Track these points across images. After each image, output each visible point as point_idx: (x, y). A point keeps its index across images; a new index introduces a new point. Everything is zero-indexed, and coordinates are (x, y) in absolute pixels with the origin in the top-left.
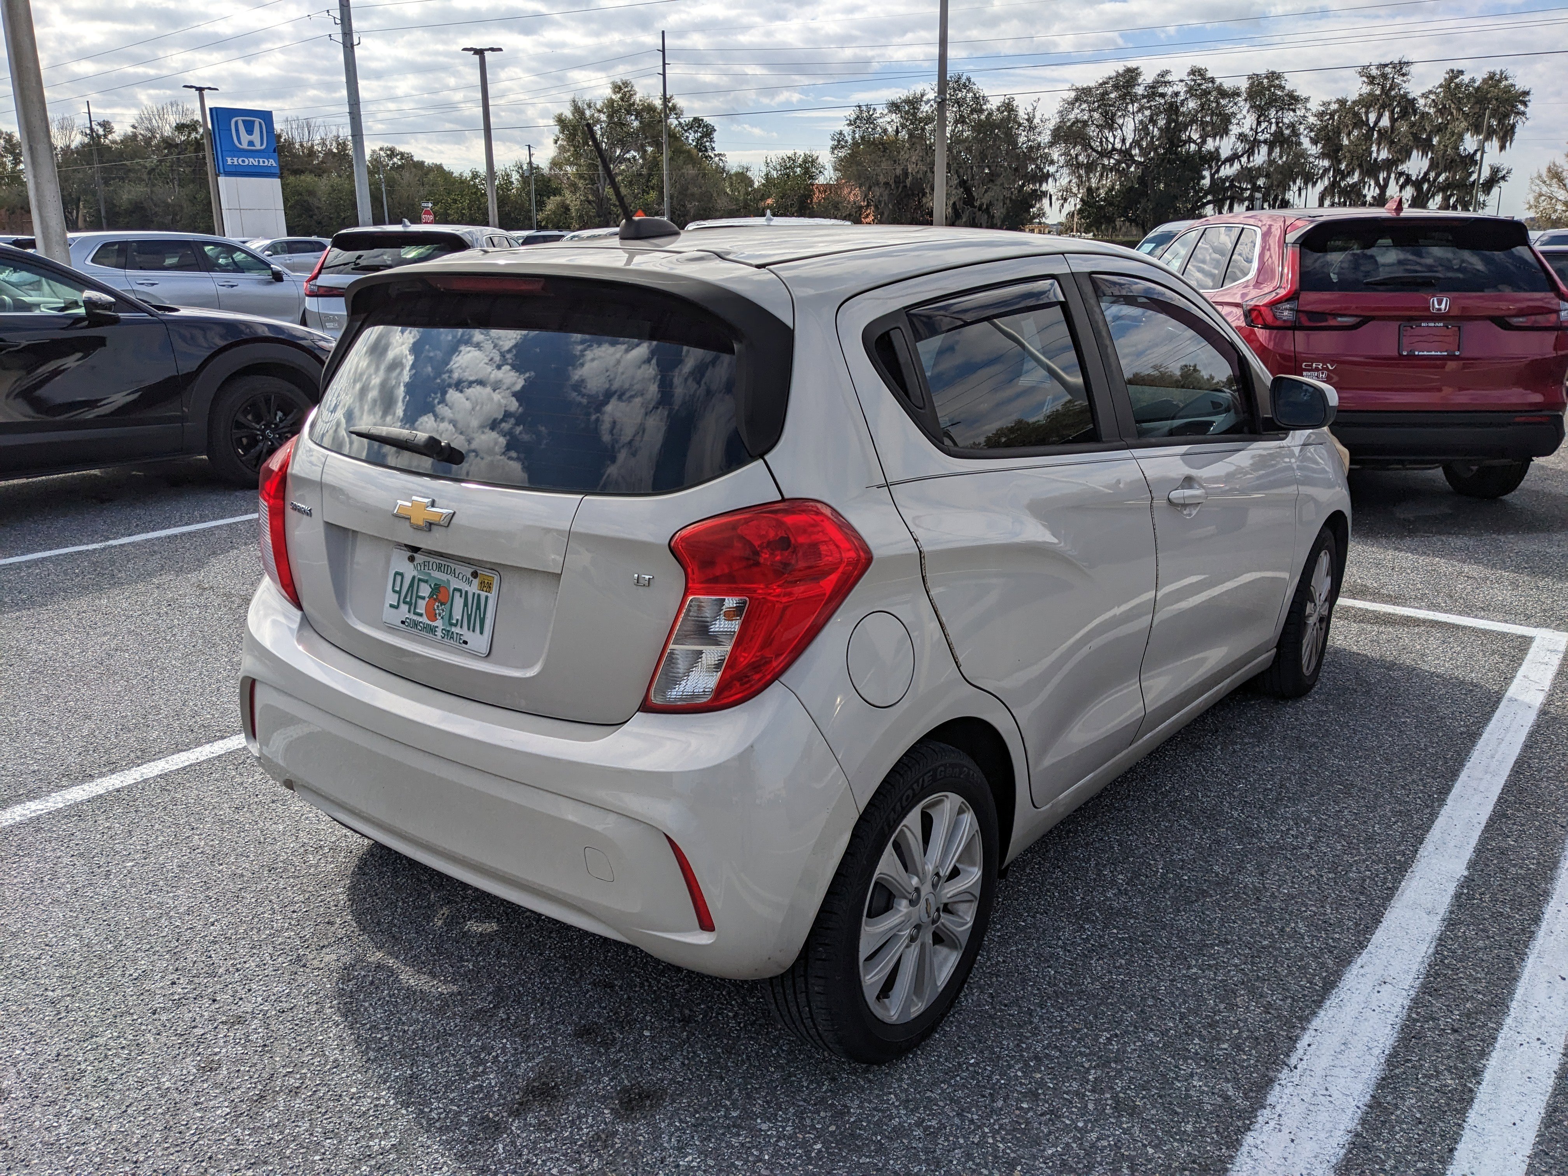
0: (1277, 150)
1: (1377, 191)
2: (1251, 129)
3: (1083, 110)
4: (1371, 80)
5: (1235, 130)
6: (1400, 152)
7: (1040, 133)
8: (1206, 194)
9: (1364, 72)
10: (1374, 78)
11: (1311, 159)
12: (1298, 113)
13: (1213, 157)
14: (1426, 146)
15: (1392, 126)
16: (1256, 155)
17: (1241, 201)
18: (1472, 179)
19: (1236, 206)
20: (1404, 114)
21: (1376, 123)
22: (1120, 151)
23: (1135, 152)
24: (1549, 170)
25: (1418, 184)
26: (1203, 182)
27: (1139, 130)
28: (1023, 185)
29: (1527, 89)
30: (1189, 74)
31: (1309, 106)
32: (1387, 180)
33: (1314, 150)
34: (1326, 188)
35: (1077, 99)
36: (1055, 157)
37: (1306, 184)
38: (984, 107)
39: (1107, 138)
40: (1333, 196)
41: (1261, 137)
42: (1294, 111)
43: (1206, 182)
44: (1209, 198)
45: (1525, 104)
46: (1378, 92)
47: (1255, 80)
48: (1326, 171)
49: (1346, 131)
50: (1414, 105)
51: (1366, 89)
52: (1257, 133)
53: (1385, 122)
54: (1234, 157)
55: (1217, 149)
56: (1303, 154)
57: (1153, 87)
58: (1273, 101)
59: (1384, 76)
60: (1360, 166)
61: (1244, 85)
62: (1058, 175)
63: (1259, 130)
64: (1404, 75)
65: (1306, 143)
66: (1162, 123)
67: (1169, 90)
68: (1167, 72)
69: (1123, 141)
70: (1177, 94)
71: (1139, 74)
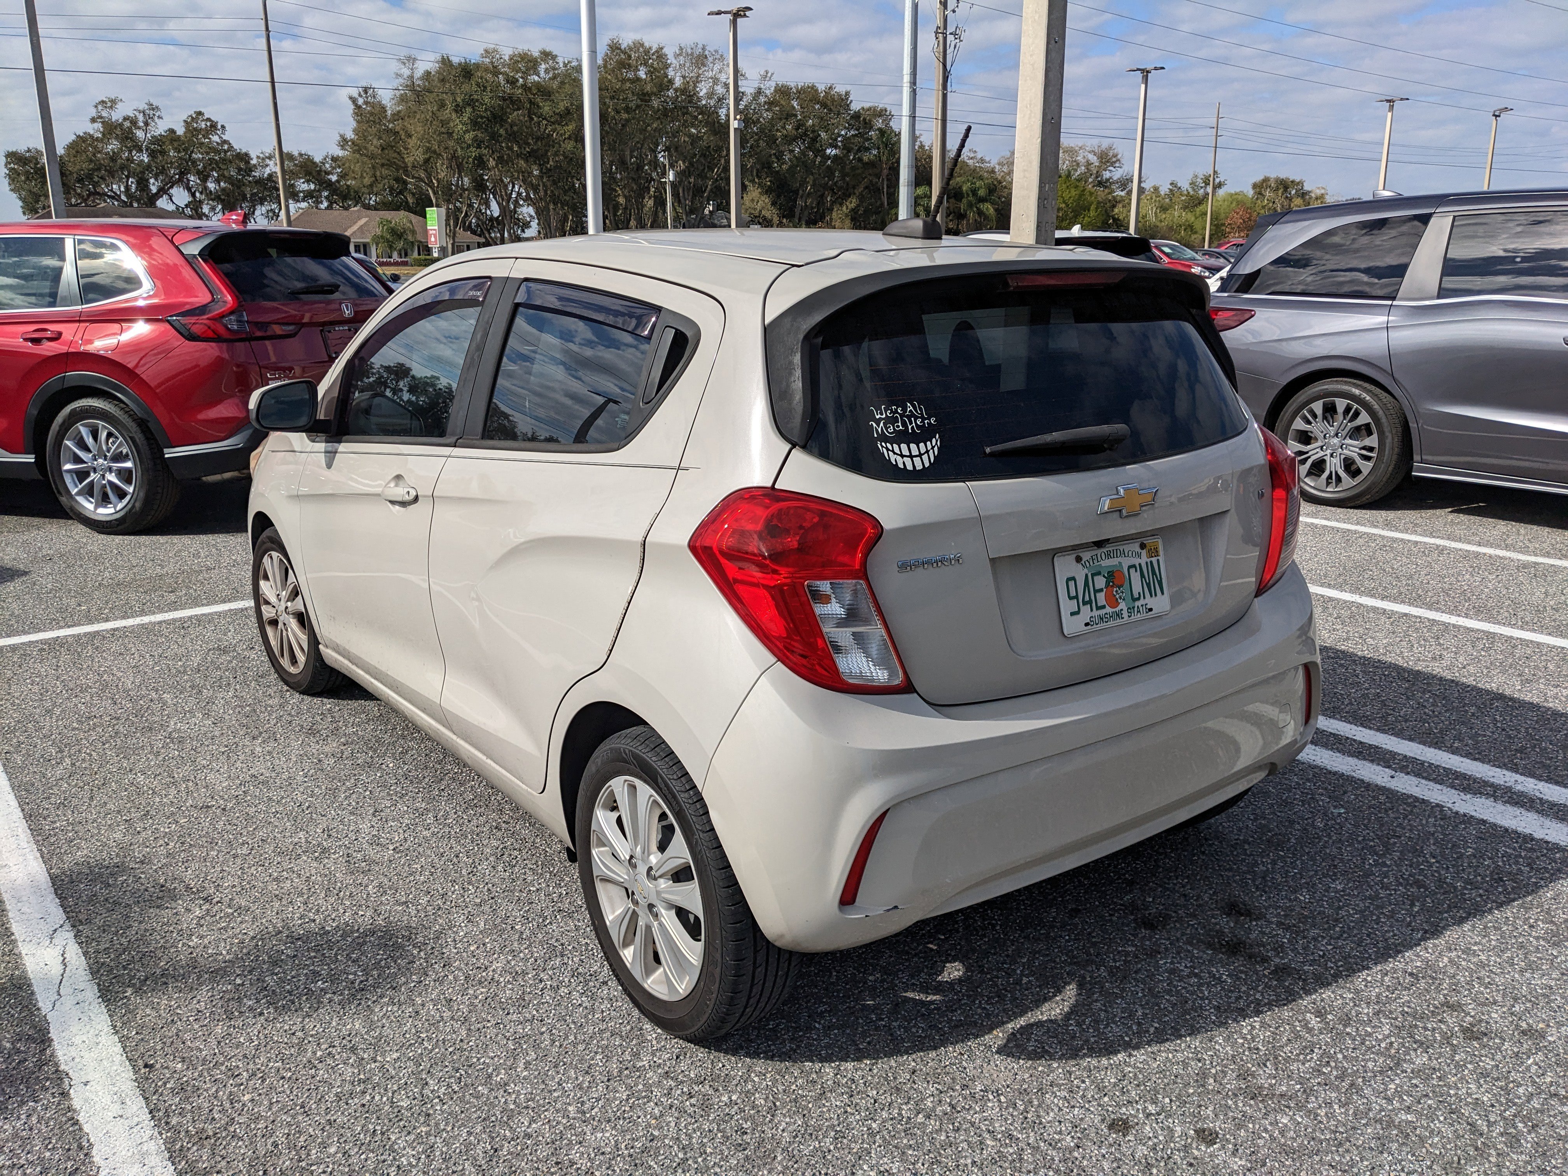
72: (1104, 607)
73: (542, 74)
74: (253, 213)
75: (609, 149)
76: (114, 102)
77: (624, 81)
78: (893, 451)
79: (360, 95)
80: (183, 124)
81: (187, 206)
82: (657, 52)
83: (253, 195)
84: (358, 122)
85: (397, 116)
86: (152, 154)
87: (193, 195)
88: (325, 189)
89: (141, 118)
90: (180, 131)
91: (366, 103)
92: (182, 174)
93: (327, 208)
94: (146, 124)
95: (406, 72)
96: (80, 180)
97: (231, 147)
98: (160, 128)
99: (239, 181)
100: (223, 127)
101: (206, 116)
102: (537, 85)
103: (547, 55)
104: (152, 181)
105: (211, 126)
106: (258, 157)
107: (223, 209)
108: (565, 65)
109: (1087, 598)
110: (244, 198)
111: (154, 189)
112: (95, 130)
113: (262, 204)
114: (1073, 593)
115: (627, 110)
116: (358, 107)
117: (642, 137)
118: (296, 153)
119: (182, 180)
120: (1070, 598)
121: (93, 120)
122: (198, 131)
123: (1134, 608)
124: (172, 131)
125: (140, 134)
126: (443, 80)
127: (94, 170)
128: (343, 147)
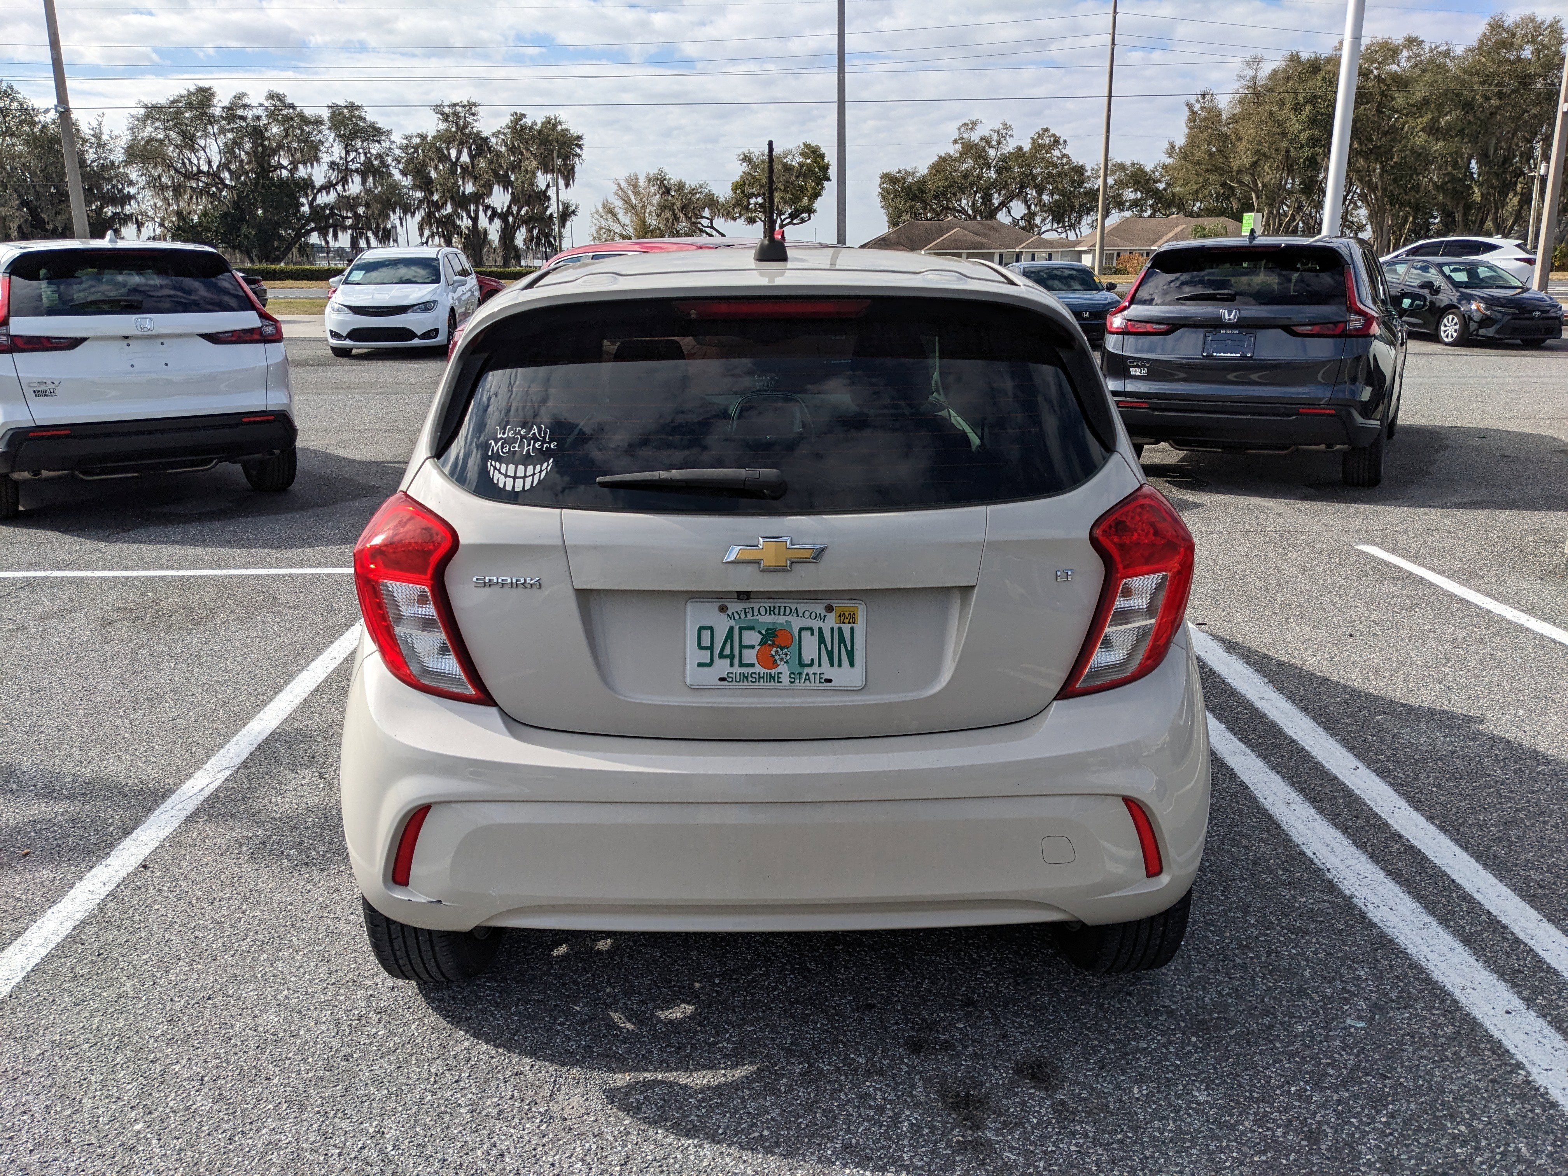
0: (371, 179)
1: (470, 221)
2: (341, 158)
3: (156, 128)
4: (446, 117)
5: (325, 158)
6: (484, 186)
7: (111, 151)
8: (309, 221)
9: (438, 109)
10: (448, 116)
11: (406, 190)
12: (384, 145)
13: (307, 184)
14: (506, 183)
15: (472, 163)
16: (350, 184)
17: (345, 229)
18: (548, 213)
19: (340, 234)
20: (480, 152)
21: (458, 158)
22: (208, 174)
23: (226, 175)
24: (604, 207)
25: (504, 217)
26: (302, 209)
27: (225, 153)
28: (102, 207)
29: (580, 134)
30: (267, 98)
31: (393, 138)
32: (477, 211)
33: (407, 181)
34: (423, 218)
35: (147, 116)
36: (134, 176)
37: (405, 214)
38: (37, 119)
39: (189, 160)
40: (431, 226)
41: (353, 166)
42: (379, 142)
43: (306, 209)
44: (313, 225)
45: (580, 147)
46: (454, 129)
47: (334, 109)
48: (421, 202)
49: (433, 164)
50: (487, 143)
51: (443, 126)
52: (347, 162)
53: (465, 158)
54: (328, 187)
55: (310, 176)
56: (395, 186)
57: (230, 108)
58: (356, 133)
59: (456, 114)
60: (452, 198)
61: (326, 114)
62: (140, 197)
63: (349, 159)
64: (474, 114)
65: (397, 175)
66: (248, 146)
67: (249, 114)
68: (244, 95)
69: (210, 163)
70: (258, 118)
71: (212, 95)
72: (753, 665)
73: (1403, 63)
74: (1079, 223)
75: (1470, 141)
76: (974, 124)
77: (1500, 63)
78: (499, 471)
79: (1197, 101)
80: (1030, 141)
81: (1022, 218)
82: (1551, 26)
83: (1081, 205)
84: (1191, 128)
85: (1234, 119)
86: (999, 171)
87: (1029, 208)
88: (1151, 197)
89: (995, 137)
90: (1027, 147)
91: (1202, 108)
92: (1022, 187)
93: (1150, 217)
94: (999, 143)
95: (1250, 73)
96: (936, 197)
97: (1069, 160)
98: (1009, 147)
99: (1070, 192)
100: (1065, 141)
101: (1052, 132)
102: (1394, 77)
103: (1411, 42)
104: (996, 195)
105: (1055, 141)
106: (1093, 169)
107: (1053, 220)
108: (1431, 50)
109: (727, 652)
110: (1073, 208)
111: (996, 202)
112: (953, 150)
113: (1088, 214)
114: (706, 642)
115: (1500, 95)
116: (1194, 113)
117: (1513, 125)
118: (1128, 163)
119: (1020, 194)
120: (700, 647)
121: (955, 142)
122: (1042, 146)
123: (800, 674)
124: (1020, 148)
125: (992, 152)
126: (1288, 79)
127: (949, 187)
128: (1170, 155)
